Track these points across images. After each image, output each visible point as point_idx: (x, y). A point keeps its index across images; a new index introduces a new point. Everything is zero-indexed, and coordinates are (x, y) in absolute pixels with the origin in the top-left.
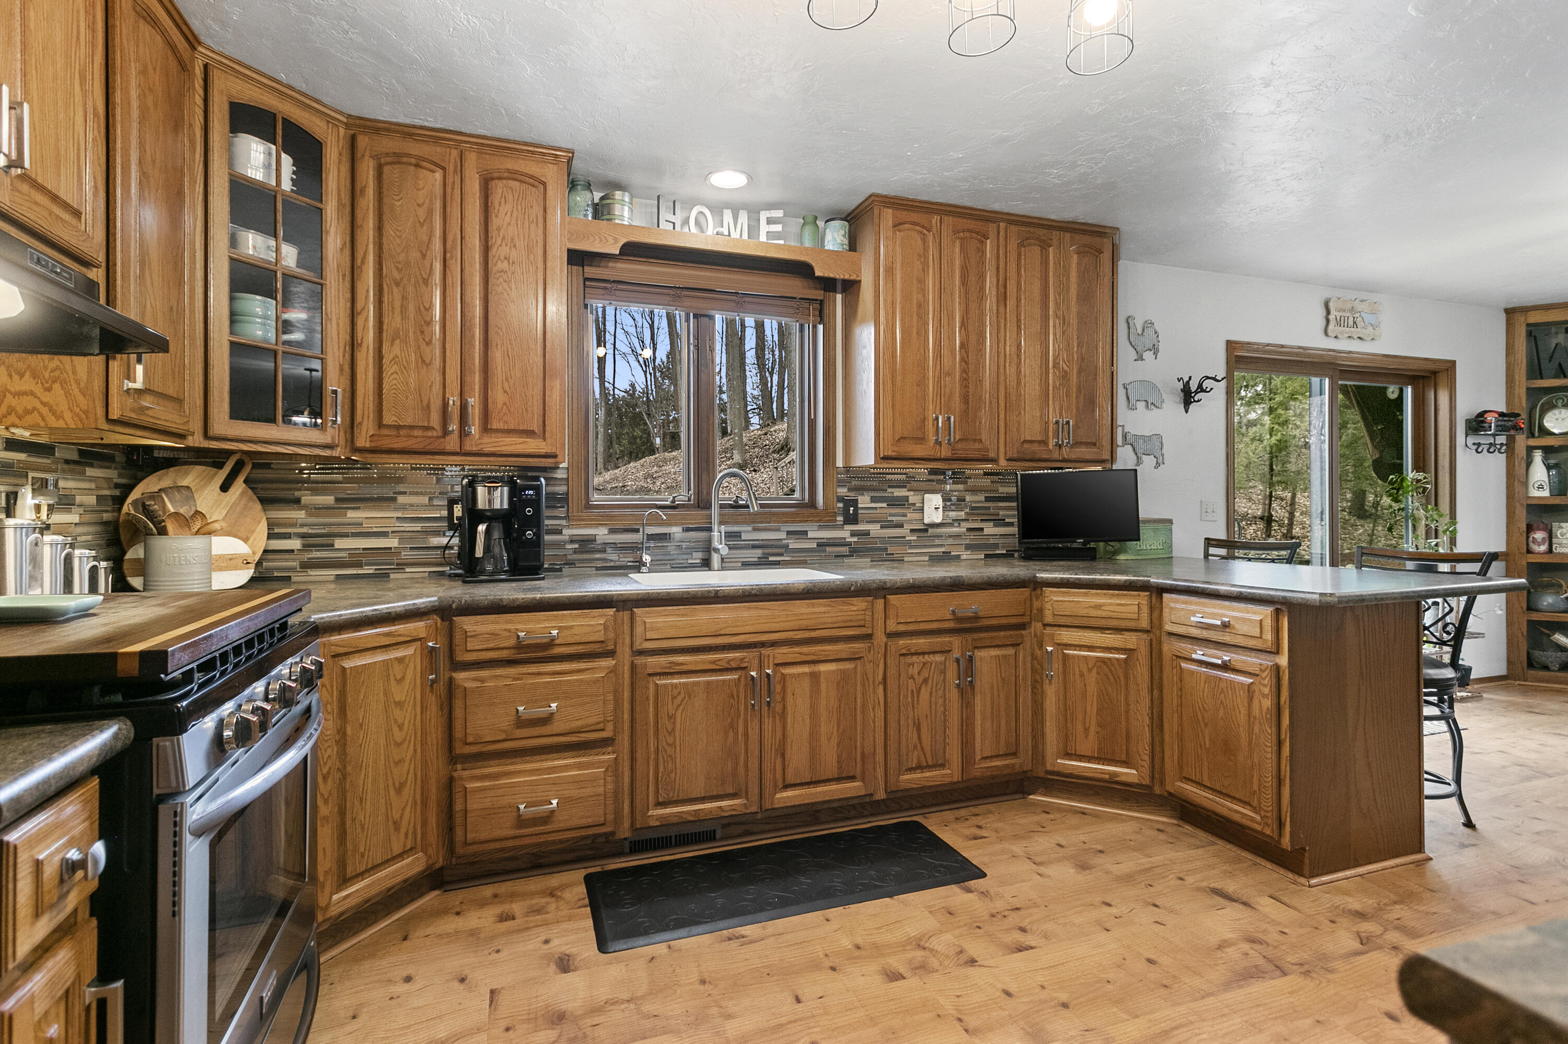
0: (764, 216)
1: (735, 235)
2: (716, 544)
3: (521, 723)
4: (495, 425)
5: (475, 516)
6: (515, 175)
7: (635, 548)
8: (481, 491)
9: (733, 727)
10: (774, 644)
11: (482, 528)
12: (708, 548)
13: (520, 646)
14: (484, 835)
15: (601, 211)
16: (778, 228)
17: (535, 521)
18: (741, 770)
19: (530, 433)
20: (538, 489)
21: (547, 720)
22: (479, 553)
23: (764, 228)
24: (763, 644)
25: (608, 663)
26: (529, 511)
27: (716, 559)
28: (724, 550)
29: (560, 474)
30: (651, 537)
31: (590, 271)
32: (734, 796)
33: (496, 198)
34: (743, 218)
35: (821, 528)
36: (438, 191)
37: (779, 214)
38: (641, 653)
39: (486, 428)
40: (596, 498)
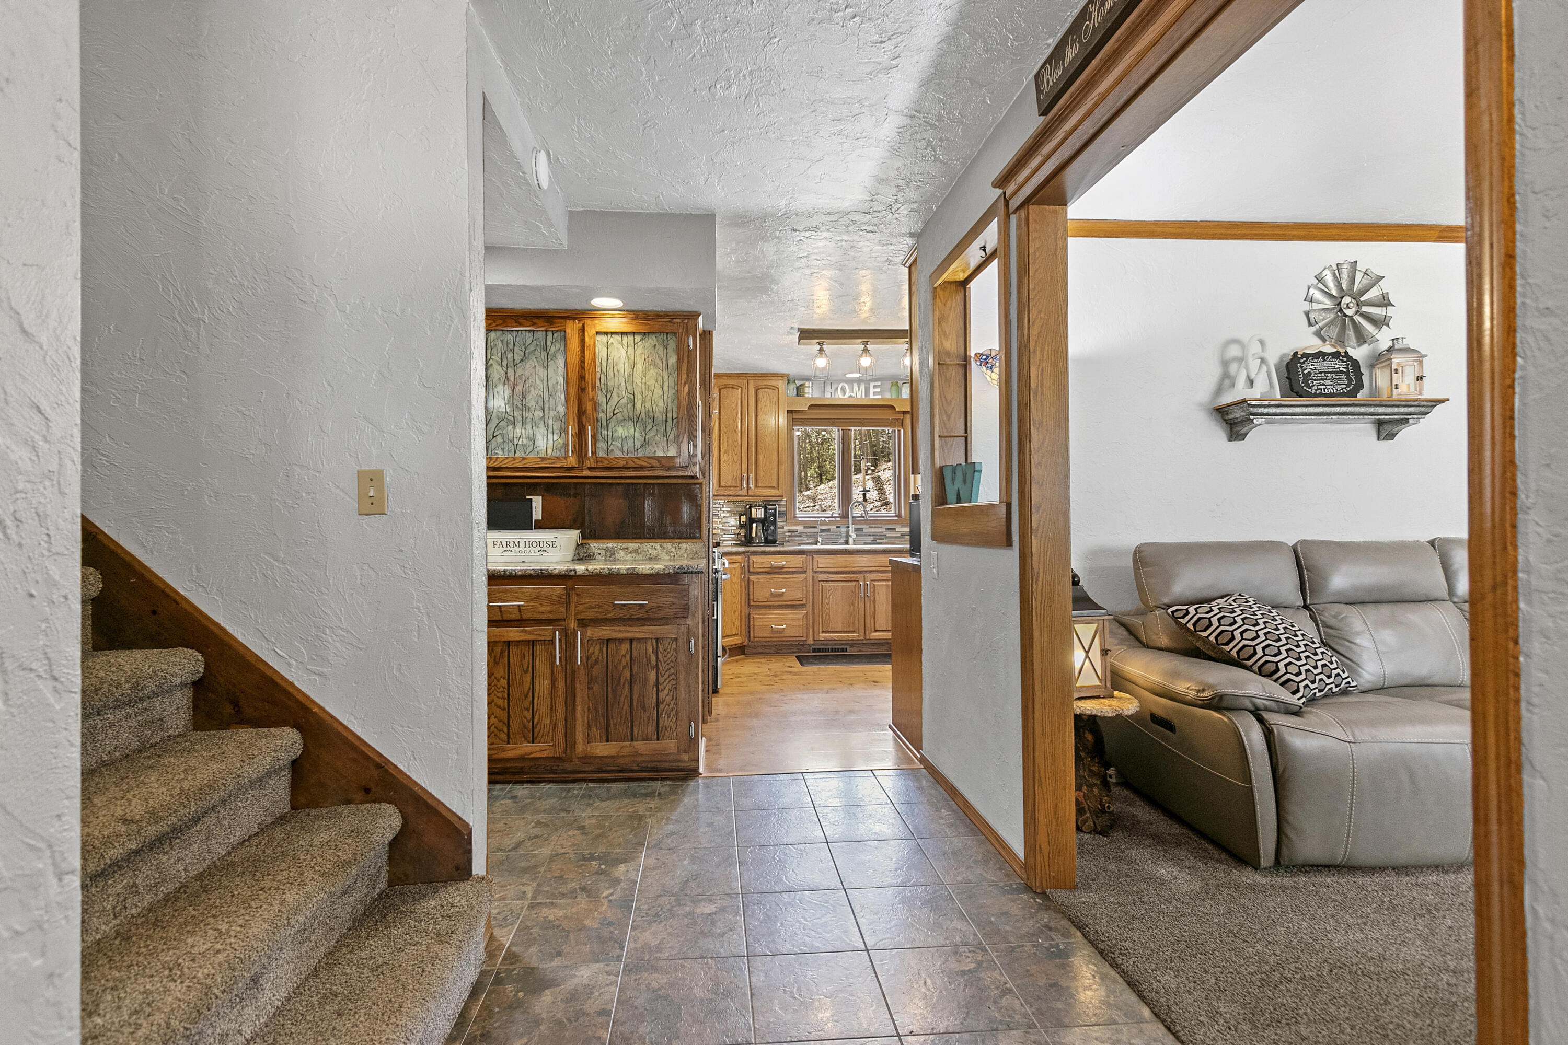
0: (872, 385)
1: (859, 396)
2: (851, 533)
3: (772, 595)
4: (760, 484)
5: (751, 520)
6: (767, 387)
7: (815, 535)
8: (753, 510)
9: (853, 604)
10: (870, 572)
11: (754, 525)
12: (848, 536)
13: (772, 568)
14: (760, 635)
15: (800, 391)
16: (878, 390)
17: (774, 523)
18: (856, 622)
19: (773, 487)
20: (775, 509)
21: (782, 595)
22: (754, 535)
23: (872, 390)
24: (866, 572)
25: (803, 576)
26: (772, 518)
27: (851, 540)
28: (854, 536)
29: (783, 503)
30: (822, 531)
31: (795, 416)
32: (854, 632)
33: (760, 396)
34: (863, 387)
35: (902, 527)
36: (739, 396)
37: (879, 383)
38: (816, 572)
39: (756, 486)
40: (799, 514)
